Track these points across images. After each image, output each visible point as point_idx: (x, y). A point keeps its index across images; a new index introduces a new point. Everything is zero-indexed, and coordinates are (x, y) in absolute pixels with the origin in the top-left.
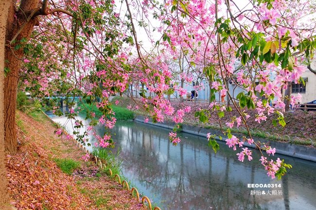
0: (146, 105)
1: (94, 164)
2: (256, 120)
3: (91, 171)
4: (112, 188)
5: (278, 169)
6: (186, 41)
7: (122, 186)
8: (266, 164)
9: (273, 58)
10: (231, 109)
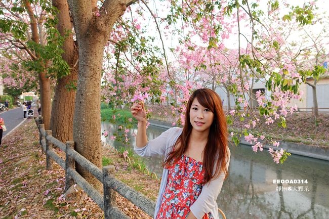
0: (173, 112)
1: (123, 161)
2: (266, 123)
3: (122, 166)
4: (143, 179)
5: (281, 157)
6: (218, 69)
7: (151, 177)
8: (273, 153)
9: (289, 89)
10: (249, 115)
